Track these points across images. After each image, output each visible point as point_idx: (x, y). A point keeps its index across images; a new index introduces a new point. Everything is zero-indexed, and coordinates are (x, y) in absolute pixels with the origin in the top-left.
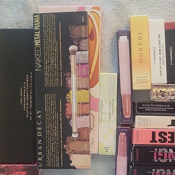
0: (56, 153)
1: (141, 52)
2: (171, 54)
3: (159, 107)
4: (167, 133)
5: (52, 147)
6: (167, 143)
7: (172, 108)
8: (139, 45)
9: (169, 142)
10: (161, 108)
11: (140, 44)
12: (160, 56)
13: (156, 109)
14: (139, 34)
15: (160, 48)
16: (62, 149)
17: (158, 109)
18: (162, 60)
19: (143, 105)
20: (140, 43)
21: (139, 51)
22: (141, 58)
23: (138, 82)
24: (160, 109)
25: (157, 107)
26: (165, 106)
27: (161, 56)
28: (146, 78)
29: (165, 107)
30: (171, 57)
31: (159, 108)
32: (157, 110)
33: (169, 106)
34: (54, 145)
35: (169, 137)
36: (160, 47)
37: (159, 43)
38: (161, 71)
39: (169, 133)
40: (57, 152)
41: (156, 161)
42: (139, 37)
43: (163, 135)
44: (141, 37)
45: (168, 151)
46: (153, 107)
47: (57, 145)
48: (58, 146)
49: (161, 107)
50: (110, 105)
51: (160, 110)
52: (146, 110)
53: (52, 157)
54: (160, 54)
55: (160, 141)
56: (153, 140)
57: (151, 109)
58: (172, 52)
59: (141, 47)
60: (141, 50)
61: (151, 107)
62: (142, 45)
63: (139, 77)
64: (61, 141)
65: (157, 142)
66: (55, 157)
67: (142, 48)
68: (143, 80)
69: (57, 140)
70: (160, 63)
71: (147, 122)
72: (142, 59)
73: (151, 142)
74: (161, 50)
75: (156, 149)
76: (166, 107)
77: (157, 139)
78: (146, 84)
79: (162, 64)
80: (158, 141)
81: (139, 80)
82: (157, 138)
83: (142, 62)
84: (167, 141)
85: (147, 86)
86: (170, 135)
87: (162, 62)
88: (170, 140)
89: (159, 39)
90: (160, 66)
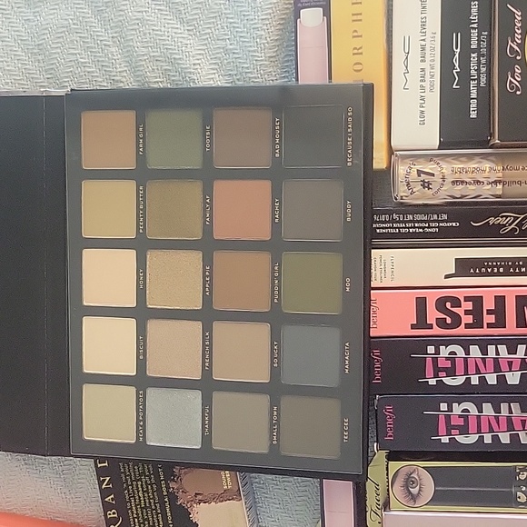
0: (153, 507)
1: (358, 58)
2: (457, 55)
3: (418, 222)
4: (462, 300)
5: (141, 492)
6: (461, 330)
7: (454, 224)
8: (353, 37)
9: (467, 326)
10: (421, 225)
11: (355, 34)
12: (423, 65)
13: (408, 228)
14: (353, 4)
15: (423, 43)
16: (165, 493)
17: (414, 227)
18: (428, 77)
20: (355, 31)
22: (358, 76)
24: (419, 228)
25: (410, 221)
26: (435, 217)
27: (426, 65)
29: (434, 221)
30: (457, 65)
31: (416, 225)
32: (411, 230)
33: (445, 217)
34: (144, 486)
35: (467, 312)
36: (424, 40)
37: (423, 25)
38: (422, 109)
39: (467, 299)
40: (155, 503)
41: (432, 382)
42: (353, 15)
43: (448, 305)
44: (361, 14)
45: (467, 353)
46: (399, 222)
47: (151, 484)
48: (155, 486)
49: (422, 221)
51: (421, 230)
52: (378, 231)
53: (144, 520)
54: (422, 61)
55: (441, 323)
56: (421, 322)
57: (392, 228)
58: (459, 50)
59: (357, 43)
61: (394, 221)
62: (361, 36)
64: (161, 474)
65: (431, 327)
66: (153, 517)
69: (149, 472)
70: (422, 86)
71: (383, 267)
72: (361, 81)
73: (413, 327)
74: (428, 48)
75: (431, 349)
76: (439, 221)
77: (431, 320)
79: (427, 89)
80: (435, 325)
82: (433, 315)
84: (463, 325)
86: (469, 306)
87: (426, 84)
88: (469, 319)
89: (423, 15)
90: (422, 94)
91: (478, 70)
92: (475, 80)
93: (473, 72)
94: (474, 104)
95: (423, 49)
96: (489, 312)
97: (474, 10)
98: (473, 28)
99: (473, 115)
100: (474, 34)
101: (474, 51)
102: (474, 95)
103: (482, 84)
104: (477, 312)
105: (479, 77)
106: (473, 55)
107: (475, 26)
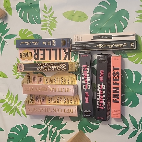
3: (83, 46)
4: (119, 77)
6: (112, 76)
7: (90, 47)
9: (113, 78)
19: (74, 46)
25: (82, 46)
35: (116, 78)
39: (119, 78)
43: (118, 74)
49: (84, 46)
52: (76, 48)
55: (114, 73)
56: (114, 69)
65: (113, 70)
73: (113, 67)
76: (87, 46)
80: (113, 71)
82: (116, 71)
86: (117, 78)
88: (115, 78)
96: (116, 82)
104: (116, 80)
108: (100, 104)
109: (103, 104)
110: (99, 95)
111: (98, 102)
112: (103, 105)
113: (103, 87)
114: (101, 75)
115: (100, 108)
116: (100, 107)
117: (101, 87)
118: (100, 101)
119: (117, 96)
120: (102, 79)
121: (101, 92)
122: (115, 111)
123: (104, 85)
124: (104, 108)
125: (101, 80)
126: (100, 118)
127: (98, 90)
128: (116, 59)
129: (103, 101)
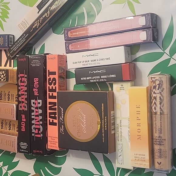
1: (139, 127)
4: (55, 86)
8: (137, 119)
14: (137, 107)
18: (87, 63)
21: (137, 126)
22: (139, 134)
23: (136, 160)
28: (144, 157)
30: (96, 72)
35: (52, 87)
36: (97, 60)
39: (56, 87)
42: (137, 111)
43: (54, 81)
50: (121, 135)
54: (91, 61)
56: (50, 73)
60: (140, 125)
62: (140, 120)
63: (137, 154)
67: (140, 124)
68: (142, 158)
70: (84, 61)
72: (140, 136)
74: (95, 62)
77: (50, 76)
78: (144, 163)
81: (137, 157)
82: (52, 77)
83: (140, 139)
84: (49, 86)
85: (145, 165)
86: (54, 88)
87: (84, 63)
88: (51, 88)
89: (105, 59)
90: (81, 62)
91: (95, 79)
92: (92, 78)
93: (94, 77)
94: (85, 79)
95: (95, 60)
96: (52, 94)
97: (113, 76)
98: (107, 76)
99: (82, 79)
100: (105, 77)
101: (100, 77)
102: (87, 78)
103: (91, 81)
104: (52, 90)
105: (93, 79)
106: (99, 77)
107: (108, 77)
108: (35, 130)
109: (39, 129)
110: (34, 115)
111: (33, 126)
112: (40, 131)
113: (39, 103)
114: (35, 86)
115: (36, 136)
116: (36, 134)
117: (36, 104)
118: (36, 125)
119: (54, 115)
120: (36, 91)
121: (36, 112)
122: (52, 138)
123: (40, 101)
124: (42, 135)
125: (36, 94)
126: (37, 151)
127: (32, 108)
128: (52, 58)
129: (39, 125)
